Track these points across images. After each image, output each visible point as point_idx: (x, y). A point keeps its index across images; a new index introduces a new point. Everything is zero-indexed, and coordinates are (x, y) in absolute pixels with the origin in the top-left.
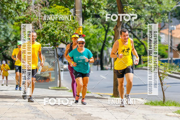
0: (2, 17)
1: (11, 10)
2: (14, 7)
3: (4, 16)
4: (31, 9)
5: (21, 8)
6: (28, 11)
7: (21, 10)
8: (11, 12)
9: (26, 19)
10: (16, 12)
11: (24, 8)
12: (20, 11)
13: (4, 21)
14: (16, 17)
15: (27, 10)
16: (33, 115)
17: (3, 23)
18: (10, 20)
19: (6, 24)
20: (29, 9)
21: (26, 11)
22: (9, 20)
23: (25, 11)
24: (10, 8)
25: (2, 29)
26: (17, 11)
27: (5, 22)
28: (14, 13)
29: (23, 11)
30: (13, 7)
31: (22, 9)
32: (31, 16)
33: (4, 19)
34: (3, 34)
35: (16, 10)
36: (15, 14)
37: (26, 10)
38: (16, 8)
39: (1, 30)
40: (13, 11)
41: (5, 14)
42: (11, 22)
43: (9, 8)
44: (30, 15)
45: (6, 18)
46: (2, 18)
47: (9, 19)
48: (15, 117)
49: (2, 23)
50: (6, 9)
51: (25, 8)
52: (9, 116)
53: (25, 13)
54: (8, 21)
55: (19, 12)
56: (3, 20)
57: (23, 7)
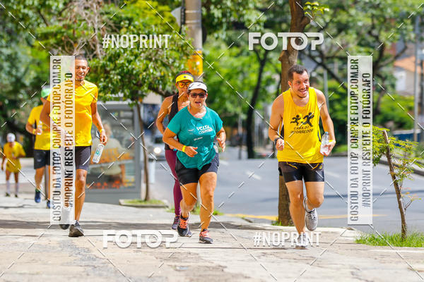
0: (4, 27)
1: (26, 11)
2: (33, 3)
3: (10, 25)
4: (76, 9)
5: (50, 7)
6: (69, 14)
7: (53, 11)
8: (27, 15)
9: (63, 32)
10: (39, 15)
11: (57, 7)
12: (50, 13)
13: (9, 38)
14: (38, 29)
15: (66, 10)
16: (81, 269)
17: (7, 42)
18: (24, 36)
19: (13, 45)
20: (72, 7)
21: (64, 13)
22: (21, 36)
23: (60, 13)
24: (25, 7)
25: (3, 57)
26: (42, 12)
27: (12, 40)
28: (34, 19)
29: (56, 13)
30: (31, 3)
31: (54, 8)
32: (75, 26)
33: (10, 33)
34: (8, 69)
35: (39, 11)
36: (36, 20)
37: (64, 10)
38: (40, 7)
39: (3, 60)
40: (31, 13)
41: (12, 20)
42: (25, 42)
43: (22, 6)
44: (74, 22)
45: (14, 29)
46: (3, 31)
47: (21, 32)
48: (37, 274)
49: (4, 42)
50: (15, 7)
51: (61, 6)
52: (23, 272)
53: (60, 18)
54: (18, 38)
55: (47, 17)
56: (5, 36)
57: (56, 4)
